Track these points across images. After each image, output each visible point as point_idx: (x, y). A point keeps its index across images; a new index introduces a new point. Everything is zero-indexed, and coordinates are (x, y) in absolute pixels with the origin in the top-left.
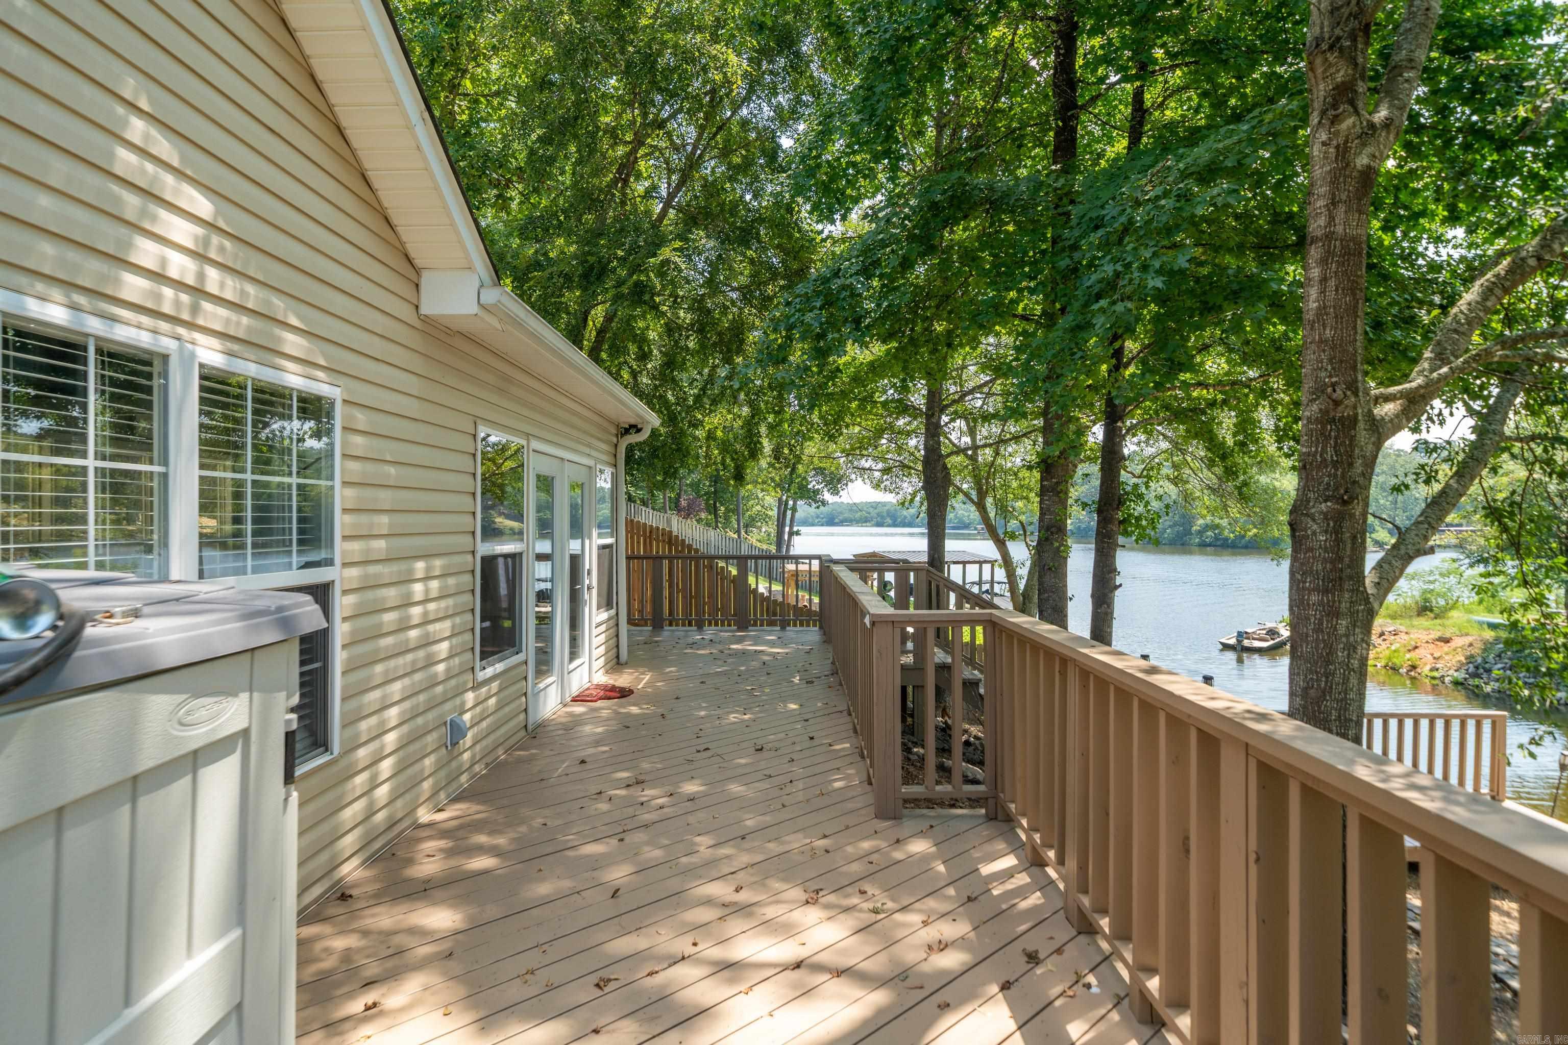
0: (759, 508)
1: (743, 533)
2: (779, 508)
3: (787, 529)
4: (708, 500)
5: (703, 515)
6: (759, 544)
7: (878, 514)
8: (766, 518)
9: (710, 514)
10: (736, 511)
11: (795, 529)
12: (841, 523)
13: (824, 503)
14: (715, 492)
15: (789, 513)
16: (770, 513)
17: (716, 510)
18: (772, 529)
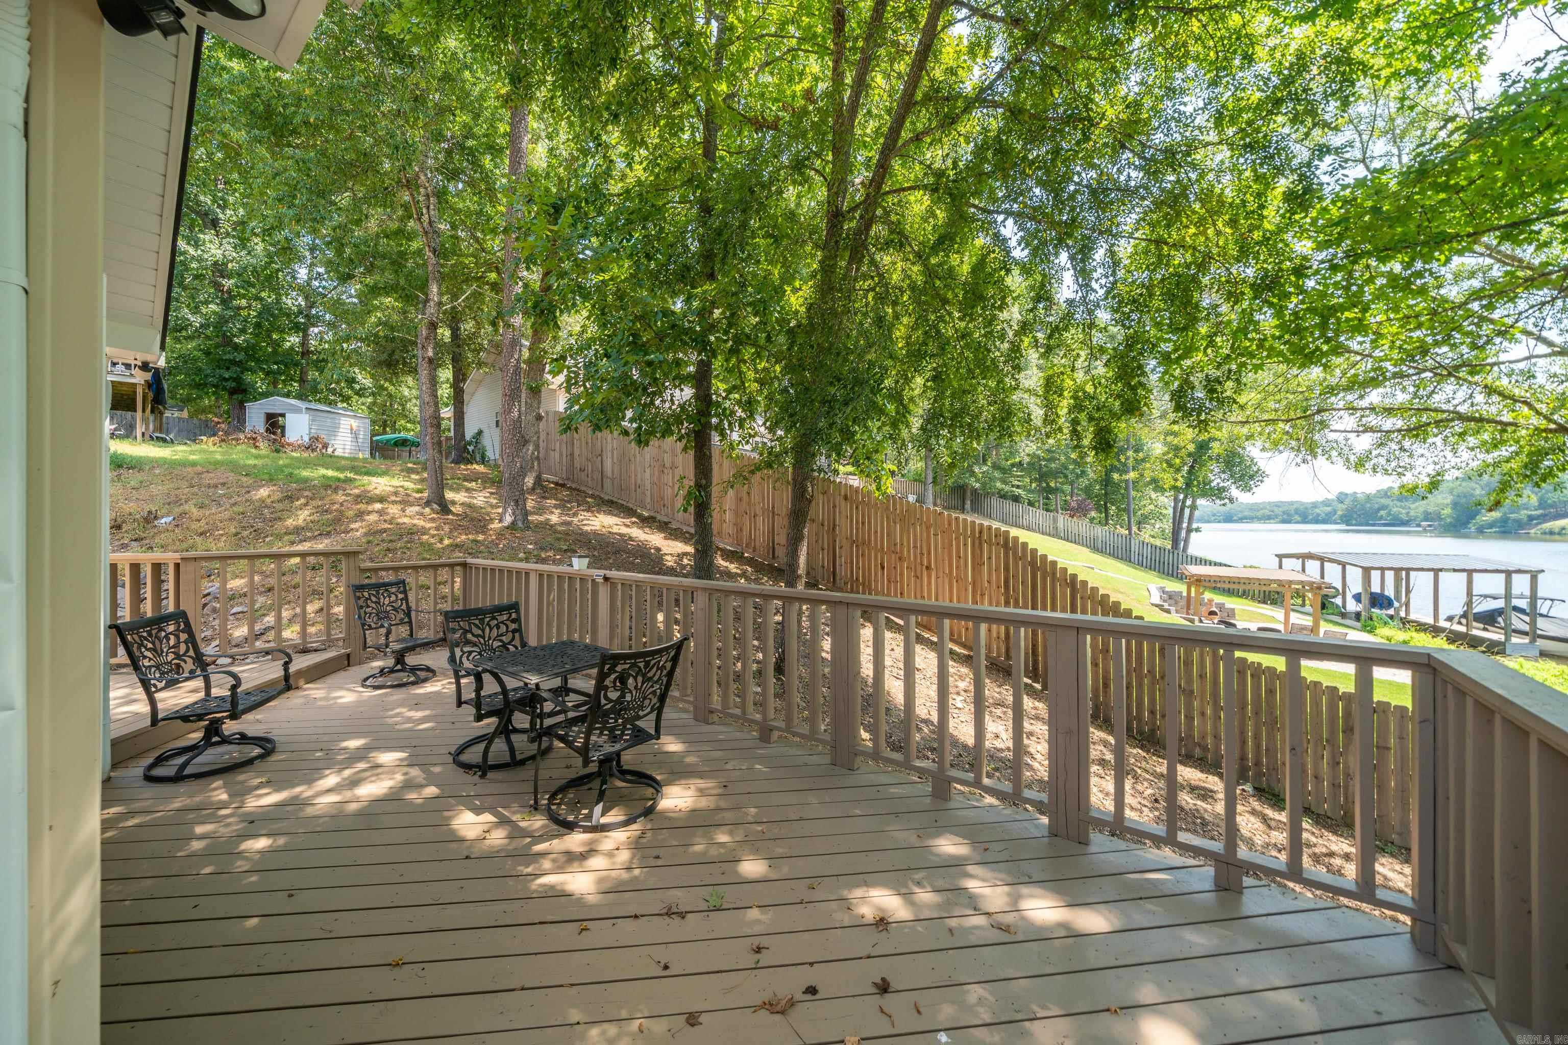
0: (1152, 507)
1: (1134, 529)
2: (1175, 508)
3: (1185, 525)
4: (1099, 501)
5: (1093, 514)
6: (1152, 540)
7: (1284, 512)
8: (1160, 517)
9: (1101, 512)
10: (1127, 510)
11: (1195, 526)
12: (1241, 520)
13: (1231, 500)
14: (1106, 494)
15: (1187, 512)
16: (1164, 511)
17: (1106, 510)
18: (1168, 526)
